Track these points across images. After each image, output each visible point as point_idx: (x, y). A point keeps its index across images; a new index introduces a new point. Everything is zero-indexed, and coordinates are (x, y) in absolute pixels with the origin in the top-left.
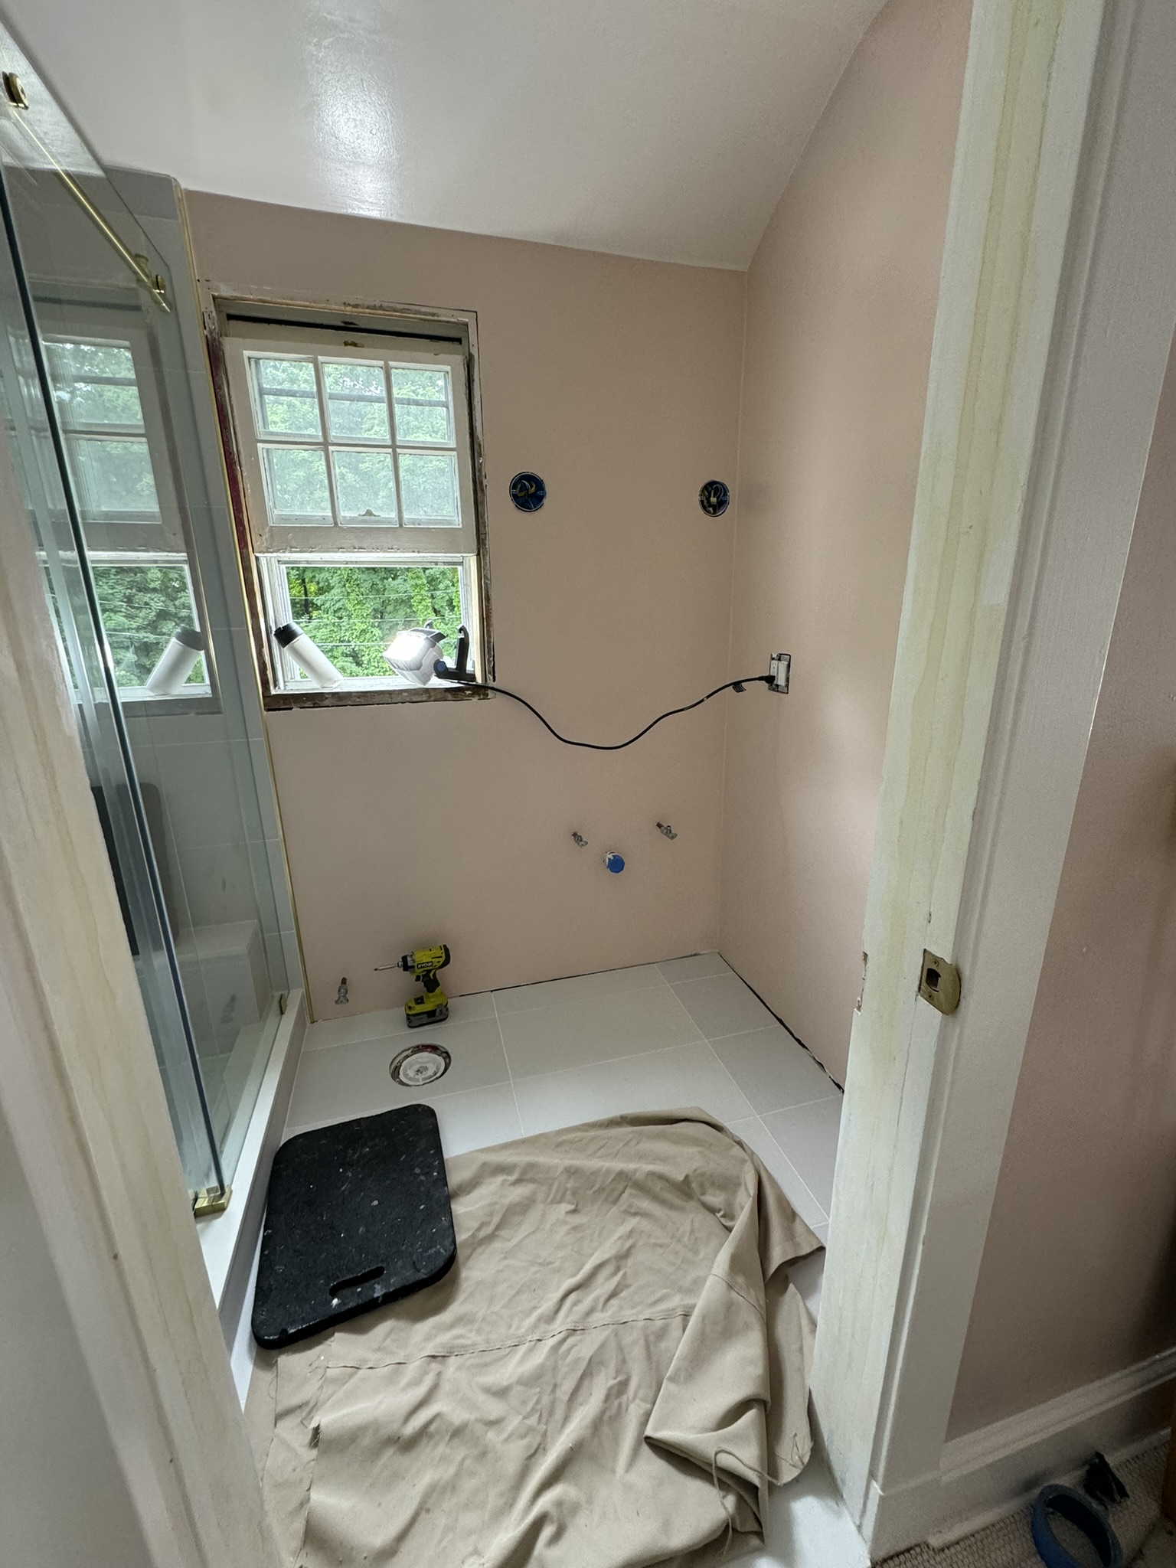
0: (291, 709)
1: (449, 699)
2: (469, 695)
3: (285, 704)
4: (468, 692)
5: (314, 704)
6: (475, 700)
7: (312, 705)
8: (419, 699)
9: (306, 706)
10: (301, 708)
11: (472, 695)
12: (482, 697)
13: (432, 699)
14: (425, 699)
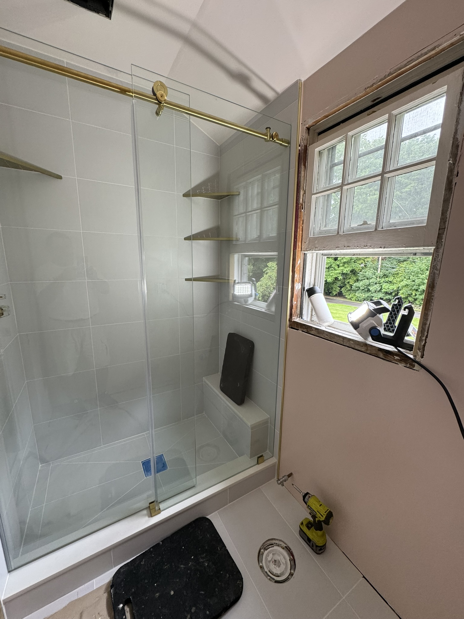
1: (380, 357)
2: (397, 360)
3: (296, 327)
4: (396, 358)
6: (401, 366)
7: (306, 331)
10: (302, 331)
11: (400, 361)
12: (408, 365)
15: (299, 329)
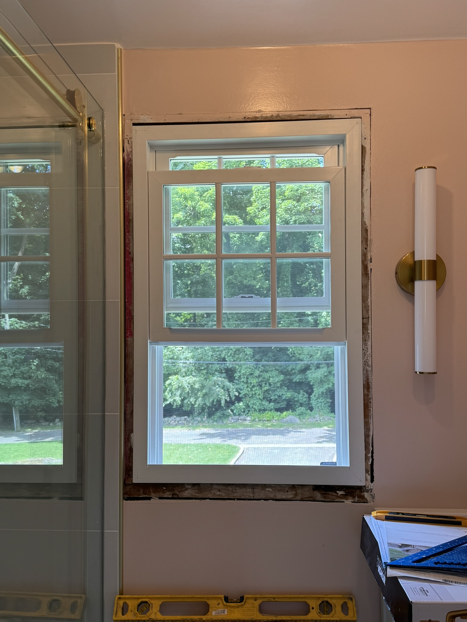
0: (149, 499)
1: (318, 499)
3: (144, 494)
5: (173, 495)
6: (348, 502)
7: (171, 496)
8: (284, 497)
9: (166, 496)
10: (160, 498)
11: (345, 496)
12: (356, 499)
13: (299, 498)
14: (290, 496)
15: (152, 495)
